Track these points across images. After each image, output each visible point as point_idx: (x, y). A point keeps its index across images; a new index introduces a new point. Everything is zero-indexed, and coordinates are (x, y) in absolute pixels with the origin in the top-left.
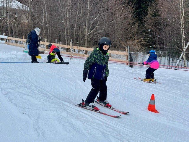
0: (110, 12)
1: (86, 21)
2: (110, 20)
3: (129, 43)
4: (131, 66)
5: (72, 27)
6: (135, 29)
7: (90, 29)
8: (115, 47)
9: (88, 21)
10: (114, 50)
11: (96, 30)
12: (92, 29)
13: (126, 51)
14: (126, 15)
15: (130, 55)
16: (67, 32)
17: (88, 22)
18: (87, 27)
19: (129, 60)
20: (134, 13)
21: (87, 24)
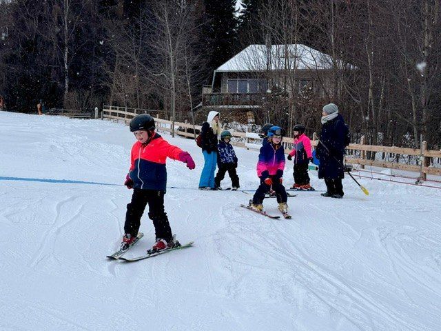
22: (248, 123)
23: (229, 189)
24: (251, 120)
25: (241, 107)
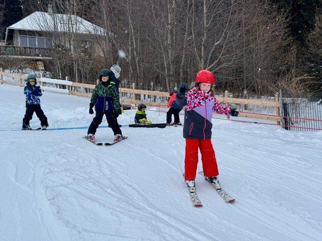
0: (244, 29)
1: (201, 49)
2: (245, 44)
3: (282, 83)
4: (286, 128)
5: (177, 61)
6: (292, 56)
7: (208, 61)
8: (254, 91)
9: (205, 48)
10: (253, 97)
11: (219, 63)
12: (212, 62)
13: (277, 99)
14: (274, 31)
15: (285, 106)
16: (169, 70)
17: (205, 50)
18: (202, 59)
19: (282, 114)
20: (288, 27)
21: (202, 54)
22: (39, 70)
23: (40, 129)
24: (41, 68)
25: (32, 57)
